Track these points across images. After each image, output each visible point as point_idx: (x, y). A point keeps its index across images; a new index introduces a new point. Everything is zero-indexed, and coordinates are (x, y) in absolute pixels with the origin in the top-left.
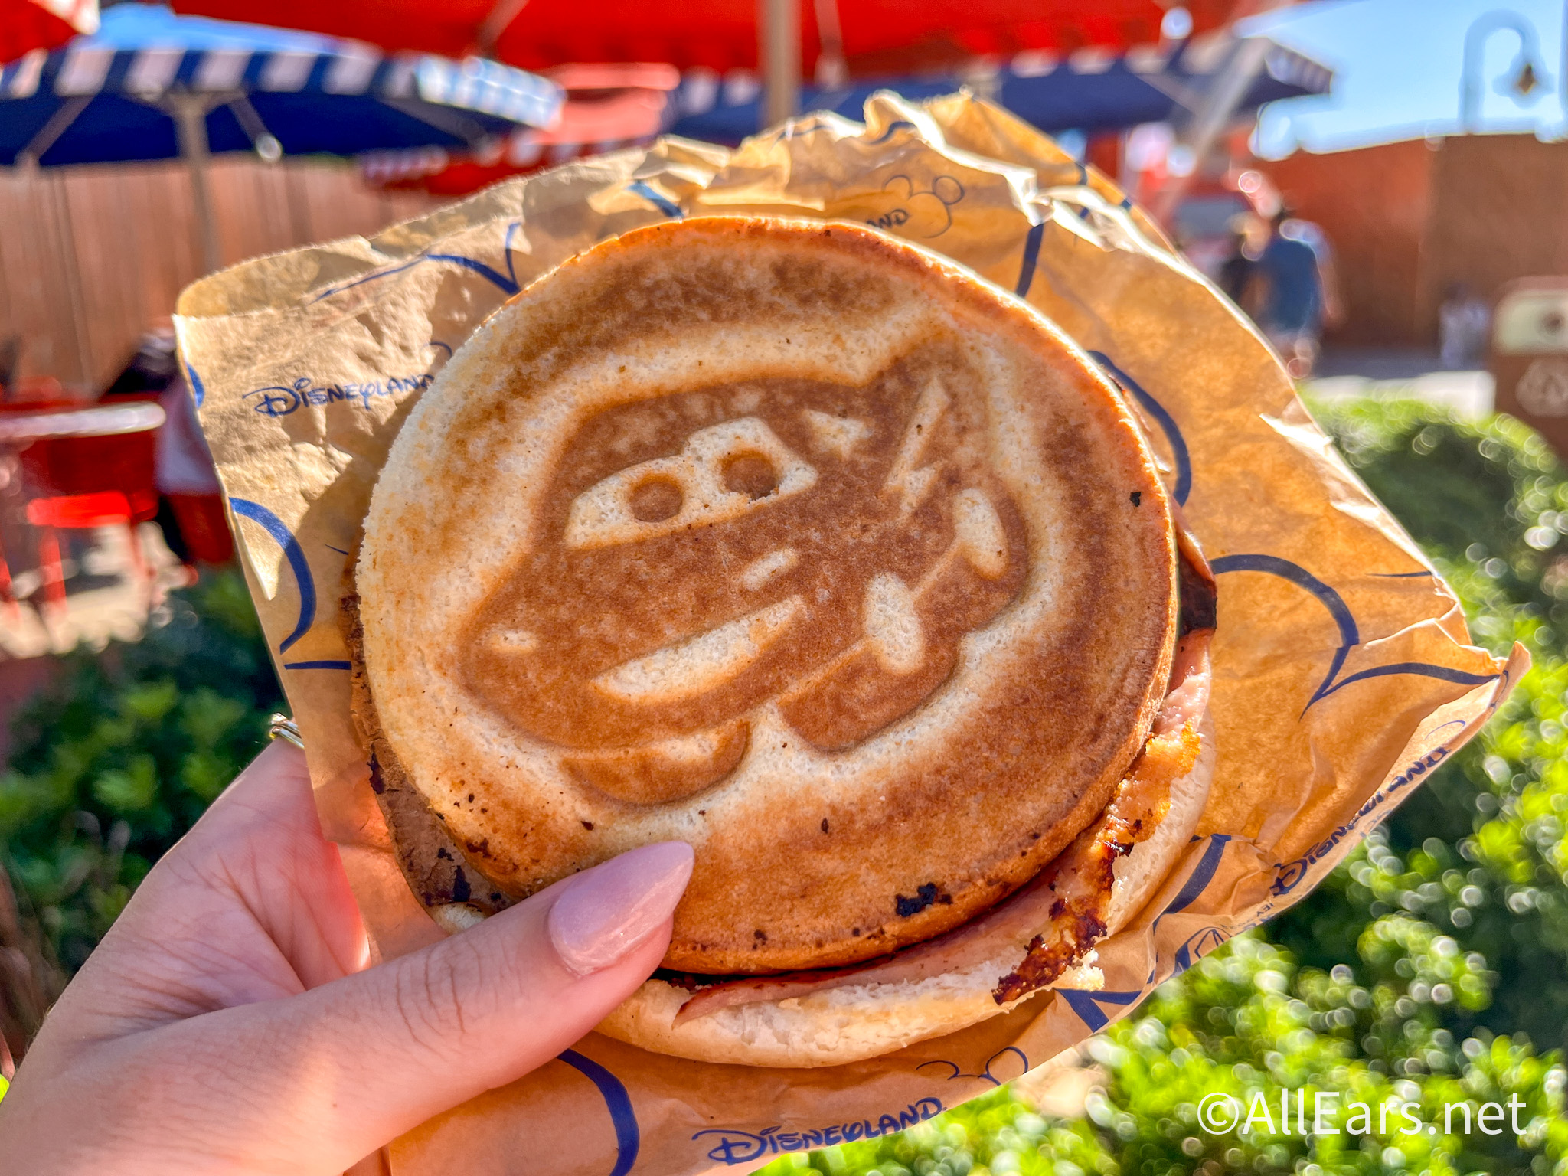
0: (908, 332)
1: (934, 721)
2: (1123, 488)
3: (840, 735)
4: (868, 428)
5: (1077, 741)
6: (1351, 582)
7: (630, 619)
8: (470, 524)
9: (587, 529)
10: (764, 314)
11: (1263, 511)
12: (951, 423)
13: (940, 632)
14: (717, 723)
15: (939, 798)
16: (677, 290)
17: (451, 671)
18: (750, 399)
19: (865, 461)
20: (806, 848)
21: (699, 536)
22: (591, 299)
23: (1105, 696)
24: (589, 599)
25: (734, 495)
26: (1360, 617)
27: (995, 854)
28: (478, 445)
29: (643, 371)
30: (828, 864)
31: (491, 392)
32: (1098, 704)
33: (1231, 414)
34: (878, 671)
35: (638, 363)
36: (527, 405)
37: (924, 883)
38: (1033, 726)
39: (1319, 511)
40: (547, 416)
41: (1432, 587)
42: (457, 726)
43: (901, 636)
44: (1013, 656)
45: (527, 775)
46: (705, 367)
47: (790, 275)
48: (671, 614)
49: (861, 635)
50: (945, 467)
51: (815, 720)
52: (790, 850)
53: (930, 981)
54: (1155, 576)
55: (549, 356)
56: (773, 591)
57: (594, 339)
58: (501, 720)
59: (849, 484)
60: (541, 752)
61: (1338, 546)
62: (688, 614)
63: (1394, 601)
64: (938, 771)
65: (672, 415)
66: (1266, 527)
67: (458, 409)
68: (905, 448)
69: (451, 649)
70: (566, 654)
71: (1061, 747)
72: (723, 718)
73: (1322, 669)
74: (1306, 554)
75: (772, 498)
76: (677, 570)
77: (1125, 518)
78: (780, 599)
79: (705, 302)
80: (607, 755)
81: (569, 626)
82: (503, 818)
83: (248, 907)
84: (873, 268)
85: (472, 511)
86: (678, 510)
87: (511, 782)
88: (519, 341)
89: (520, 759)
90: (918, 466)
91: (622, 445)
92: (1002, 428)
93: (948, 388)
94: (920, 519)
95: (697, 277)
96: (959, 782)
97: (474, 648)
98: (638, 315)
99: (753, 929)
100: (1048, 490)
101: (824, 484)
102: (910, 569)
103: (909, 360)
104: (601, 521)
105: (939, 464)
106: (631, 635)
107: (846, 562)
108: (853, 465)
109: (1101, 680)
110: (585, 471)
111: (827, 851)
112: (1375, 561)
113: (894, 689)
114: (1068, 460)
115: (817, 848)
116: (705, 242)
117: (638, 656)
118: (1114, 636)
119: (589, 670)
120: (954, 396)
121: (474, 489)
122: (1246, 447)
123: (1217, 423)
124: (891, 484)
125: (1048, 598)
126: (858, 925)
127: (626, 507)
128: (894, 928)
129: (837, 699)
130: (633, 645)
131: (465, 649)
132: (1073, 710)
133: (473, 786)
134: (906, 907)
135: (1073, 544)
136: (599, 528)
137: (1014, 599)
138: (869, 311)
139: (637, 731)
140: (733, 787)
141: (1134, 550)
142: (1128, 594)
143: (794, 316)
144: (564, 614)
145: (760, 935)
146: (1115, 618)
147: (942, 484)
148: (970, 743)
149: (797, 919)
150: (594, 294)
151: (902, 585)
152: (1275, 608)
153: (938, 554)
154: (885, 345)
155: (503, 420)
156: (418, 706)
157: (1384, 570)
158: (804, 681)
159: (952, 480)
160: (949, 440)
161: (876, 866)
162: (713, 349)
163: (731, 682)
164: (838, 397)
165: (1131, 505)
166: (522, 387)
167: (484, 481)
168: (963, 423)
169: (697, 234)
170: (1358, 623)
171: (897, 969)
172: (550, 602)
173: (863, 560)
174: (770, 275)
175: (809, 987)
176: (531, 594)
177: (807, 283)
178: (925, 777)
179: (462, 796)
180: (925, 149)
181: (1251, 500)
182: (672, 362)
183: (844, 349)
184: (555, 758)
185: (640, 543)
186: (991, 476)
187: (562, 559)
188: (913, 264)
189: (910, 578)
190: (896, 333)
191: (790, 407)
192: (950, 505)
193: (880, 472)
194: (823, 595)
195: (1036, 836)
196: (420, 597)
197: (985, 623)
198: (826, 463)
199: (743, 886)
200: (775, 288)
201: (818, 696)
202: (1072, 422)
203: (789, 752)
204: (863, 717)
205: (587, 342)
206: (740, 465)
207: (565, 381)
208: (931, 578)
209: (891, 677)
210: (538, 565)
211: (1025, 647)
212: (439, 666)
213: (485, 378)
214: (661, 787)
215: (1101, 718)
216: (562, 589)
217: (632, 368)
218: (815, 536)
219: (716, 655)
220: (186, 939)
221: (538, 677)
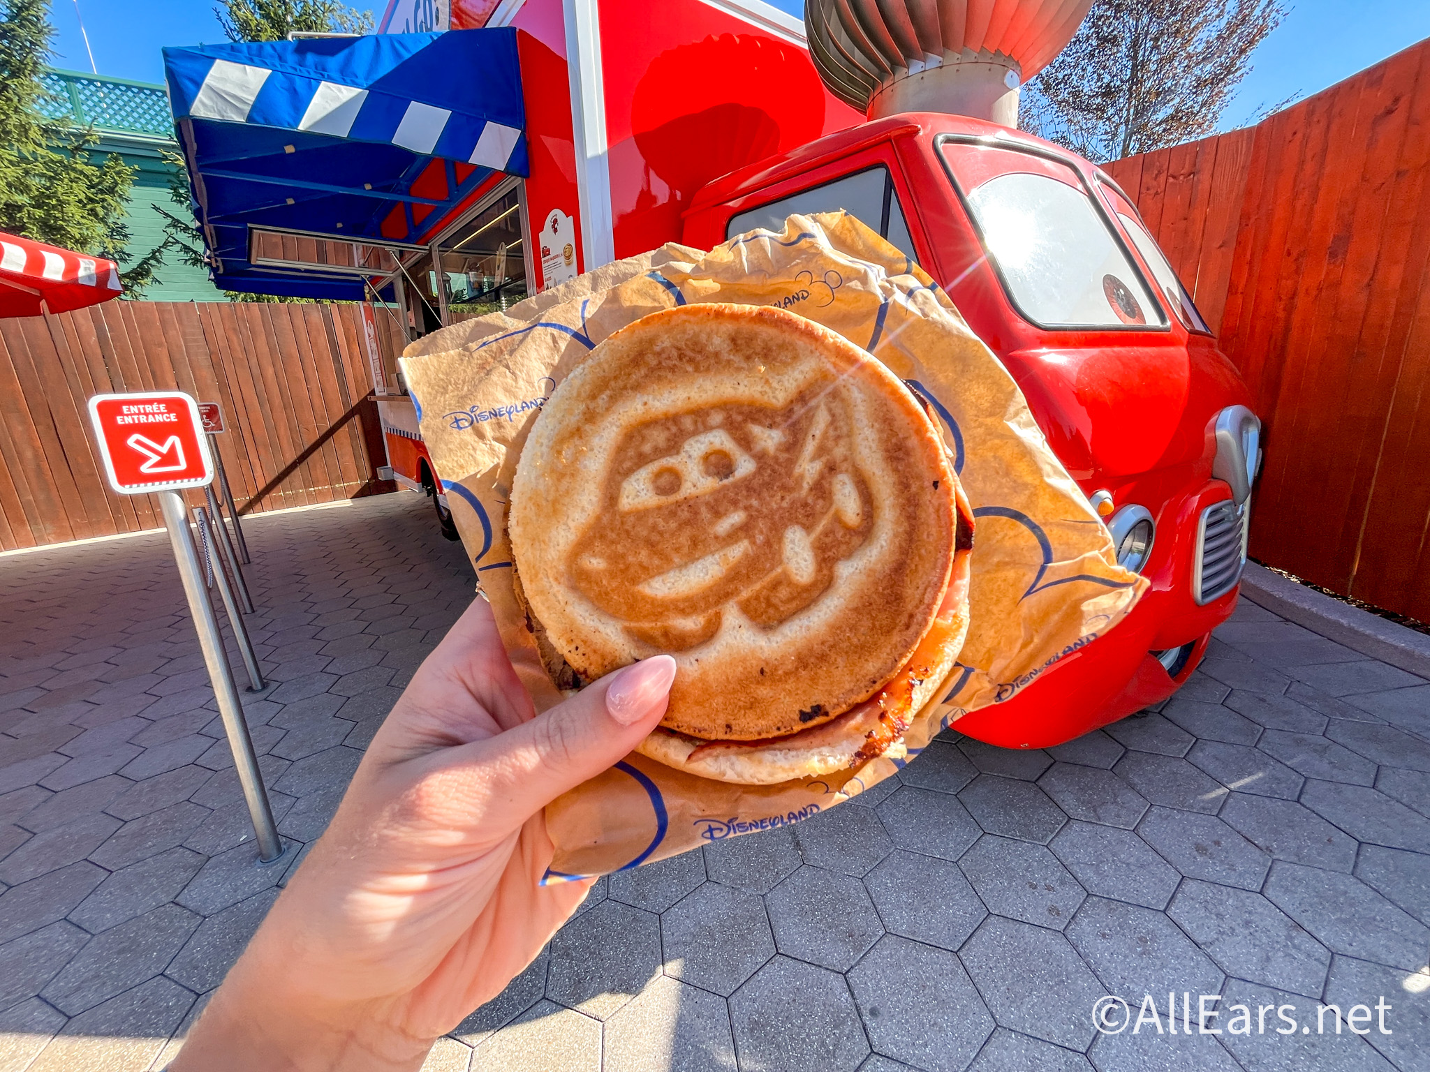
0: (807, 376)
1: (820, 614)
2: (928, 479)
3: (769, 618)
4: (785, 436)
5: (898, 628)
6: (1051, 524)
7: (655, 553)
8: (566, 500)
9: (630, 500)
10: (724, 367)
11: (1004, 480)
12: (831, 433)
13: (824, 560)
14: (703, 611)
15: (823, 658)
16: (675, 353)
17: (562, 580)
18: (717, 418)
19: (783, 456)
20: (752, 682)
21: (691, 504)
22: (626, 360)
23: (914, 603)
24: (633, 541)
25: (710, 479)
26: (1054, 544)
27: (852, 690)
28: (567, 453)
29: (657, 404)
30: (764, 692)
31: (573, 420)
32: (910, 607)
33: (989, 421)
34: (790, 583)
35: (654, 399)
36: (593, 428)
37: (814, 704)
38: (874, 619)
39: (1037, 482)
40: (605, 434)
41: (1097, 530)
42: (567, 611)
43: (803, 564)
44: (864, 578)
45: (605, 636)
46: (692, 400)
47: (739, 342)
48: (677, 550)
49: (781, 562)
50: (828, 460)
51: (756, 610)
52: (744, 683)
53: (815, 751)
54: (944, 533)
55: (604, 396)
56: (732, 537)
57: (628, 386)
58: (590, 605)
59: (774, 471)
60: (612, 622)
61: (1044, 502)
62: (685, 550)
63: (1075, 537)
64: (823, 643)
65: (674, 429)
66: (1006, 490)
67: (556, 431)
68: (805, 449)
69: (562, 568)
70: (622, 571)
71: (889, 632)
72: (707, 608)
73: (1032, 577)
74: (1028, 507)
75: (731, 479)
76: (680, 525)
77: (928, 497)
78: (736, 542)
79: (691, 360)
80: (646, 625)
81: (623, 556)
82: (593, 658)
83: (469, 690)
84: (788, 337)
85: (567, 492)
86: (679, 487)
87: (597, 640)
88: (587, 387)
89: (601, 628)
90: (813, 459)
91: (647, 448)
92: (861, 437)
93: (830, 410)
94: (814, 493)
95: (686, 344)
96: (833, 650)
97: (574, 566)
98: (652, 370)
99: (724, 723)
100: (886, 478)
101: (760, 470)
102: (807, 523)
103: (808, 392)
104: (637, 496)
105: (824, 459)
106: (656, 562)
107: (772, 519)
108: (776, 459)
109: (911, 593)
110: (627, 464)
111: (763, 684)
112: (1066, 512)
113: (799, 593)
114: (898, 459)
115: (758, 683)
116: (689, 322)
117: (660, 574)
118: (920, 567)
119: (635, 581)
120: (833, 416)
121: (568, 479)
122: (997, 441)
123: (980, 425)
124: (797, 471)
125: (884, 544)
126: (780, 725)
127: (651, 487)
128: (797, 728)
129: (768, 599)
130: (658, 567)
131: (570, 567)
132: (896, 611)
133: (578, 643)
134: (805, 717)
135: (898, 511)
136: (637, 500)
137: (864, 540)
138: (785, 364)
139: (661, 613)
140: (712, 647)
141: (933, 516)
142: (929, 543)
143: (742, 368)
144: (620, 549)
145: (729, 726)
146: (921, 557)
147: (826, 471)
148: (840, 628)
149: (748, 720)
150: (628, 356)
151: (804, 533)
152: (1006, 535)
153: (823, 514)
154: (795, 384)
155: (581, 437)
156: (547, 600)
157: (1070, 518)
158: (750, 590)
159: (832, 469)
160: (830, 444)
161: (789, 693)
162: (696, 390)
163: (711, 588)
164: (767, 416)
165: (933, 488)
166: (591, 417)
167: (572, 475)
168: (838, 432)
169: (684, 317)
170: (1052, 547)
171: (798, 743)
172: (612, 542)
173: (782, 518)
174: (728, 342)
175: (753, 749)
176: (602, 537)
177: (748, 346)
178: (816, 646)
179: (572, 647)
180: (819, 254)
181: (998, 473)
182: (673, 397)
183: (771, 387)
184: (619, 625)
185: (659, 508)
186: (854, 466)
187: (618, 517)
188: (809, 334)
189: (808, 528)
190: (801, 377)
191: (740, 423)
192: (830, 483)
193: (791, 462)
194: (760, 539)
195: (874, 682)
196: (544, 541)
197: (849, 555)
198: (760, 457)
199: (720, 699)
200: (731, 350)
201: (757, 598)
202: (901, 436)
203: (743, 630)
204: (782, 609)
205: (625, 388)
206: (713, 459)
207: (614, 412)
208: (819, 529)
209: (796, 586)
210: (605, 520)
211: (870, 572)
212: (556, 579)
213: (569, 411)
214: (674, 642)
215: (911, 616)
216: (618, 535)
217: (650, 402)
218: (755, 503)
219: (702, 575)
220: (439, 708)
221: (609, 584)
